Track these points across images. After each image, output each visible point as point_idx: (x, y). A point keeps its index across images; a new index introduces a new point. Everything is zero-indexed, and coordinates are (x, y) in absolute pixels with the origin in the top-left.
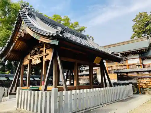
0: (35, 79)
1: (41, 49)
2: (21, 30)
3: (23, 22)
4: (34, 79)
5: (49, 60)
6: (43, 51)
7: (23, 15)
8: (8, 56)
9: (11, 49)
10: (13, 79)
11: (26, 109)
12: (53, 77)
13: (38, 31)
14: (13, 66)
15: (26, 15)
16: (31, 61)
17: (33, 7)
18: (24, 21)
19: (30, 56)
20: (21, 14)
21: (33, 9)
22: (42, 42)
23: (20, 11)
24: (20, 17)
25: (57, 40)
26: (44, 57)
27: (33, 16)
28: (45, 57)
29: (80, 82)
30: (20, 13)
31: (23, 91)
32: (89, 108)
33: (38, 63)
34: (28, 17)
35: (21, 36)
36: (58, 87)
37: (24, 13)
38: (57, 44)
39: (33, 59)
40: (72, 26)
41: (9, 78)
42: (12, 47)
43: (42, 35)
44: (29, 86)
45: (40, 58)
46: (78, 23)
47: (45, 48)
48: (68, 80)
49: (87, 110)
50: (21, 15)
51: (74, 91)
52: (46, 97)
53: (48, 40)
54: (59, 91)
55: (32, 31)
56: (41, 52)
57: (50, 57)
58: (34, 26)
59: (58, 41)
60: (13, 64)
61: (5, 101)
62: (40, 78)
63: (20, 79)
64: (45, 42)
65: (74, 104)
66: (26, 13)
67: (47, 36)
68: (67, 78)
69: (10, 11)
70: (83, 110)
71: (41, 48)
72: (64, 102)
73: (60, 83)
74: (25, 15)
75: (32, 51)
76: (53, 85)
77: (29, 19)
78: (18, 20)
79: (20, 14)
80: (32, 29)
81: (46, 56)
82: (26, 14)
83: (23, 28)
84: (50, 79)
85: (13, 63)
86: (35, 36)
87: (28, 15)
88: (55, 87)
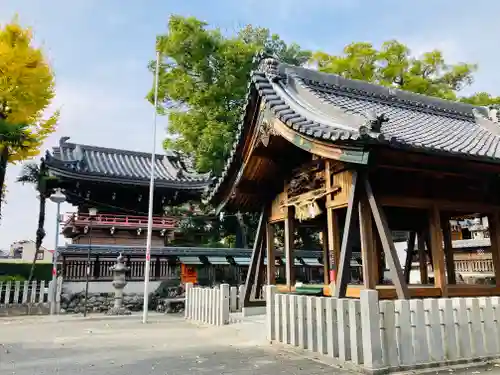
0: (306, 260)
1: (318, 175)
2: (259, 128)
3: (262, 104)
4: (303, 263)
5: (346, 208)
6: (324, 182)
7: (262, 84)
8: (231, 199)
9: (238, 180)
10: (249, 261)
11: (297, 345)
12: (360, 255)
13: (307, 129)
14: (242, 223)
15: (271, 83)
16: (292, 210)
17: (281, 39)
18: (267, 101)
19: (289, 197)
20: (258, 82)
21: (282, 43)
22: (320, 157)
23: (254, 74)
24: (254, 92)
25: (364, 151)
26: (329, 197)
27: (287, 81)
28: (333, 199)
29: (464, 275)
30: (254, 79)
31: (284, 296)
32: (489, 359)
33: (313, 217)
34: (276, 88)
35: (261, 144)
36: (378, 287)
37: (262, 79)
38: (365, 162)
39: (298, 204)
40: (415, 72)
41: (236, 259)
42: (240, 174)
43: (320, 139)
44: (293, 283)
45: (317, 201)
46: (438, 55)
47: (331, 170)
48: (416, 268)
49: (483, 363)
50: (258, 86)
51: (428, 302)
52: (346, 313)
53: (339, 151)
54: (380, 298)
55: (291, 128)
56: (320, 183)
57: (346, 198)
58: (294, 112)
59: (366, 155)
60: (240, 218)
61: (236, 322)
62: (320, 260)
63: (267, 262)
64: (328, 159)
65: (431, 341)
66: (270, 77)
67: (334, 142)
68: (409, 260)
69: (221, 66)
70: (465, 362)
71: (318, 171)
72: (400, 332)
73: (387, 275)
74: (268, 82)
75: (293, 182)
76: (362, 280)
77: (278, 95)
78: (250, 101)
79: (253, 84)
80: (289, 123)
81: (333, 194)
82: (270, 80)
83: (265, 120)
84: (354, 263)
85: (239, 215)
86: (301, 143)
87: (276, 81)
88: (371, 287)
